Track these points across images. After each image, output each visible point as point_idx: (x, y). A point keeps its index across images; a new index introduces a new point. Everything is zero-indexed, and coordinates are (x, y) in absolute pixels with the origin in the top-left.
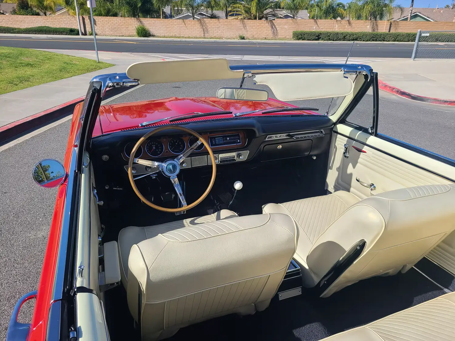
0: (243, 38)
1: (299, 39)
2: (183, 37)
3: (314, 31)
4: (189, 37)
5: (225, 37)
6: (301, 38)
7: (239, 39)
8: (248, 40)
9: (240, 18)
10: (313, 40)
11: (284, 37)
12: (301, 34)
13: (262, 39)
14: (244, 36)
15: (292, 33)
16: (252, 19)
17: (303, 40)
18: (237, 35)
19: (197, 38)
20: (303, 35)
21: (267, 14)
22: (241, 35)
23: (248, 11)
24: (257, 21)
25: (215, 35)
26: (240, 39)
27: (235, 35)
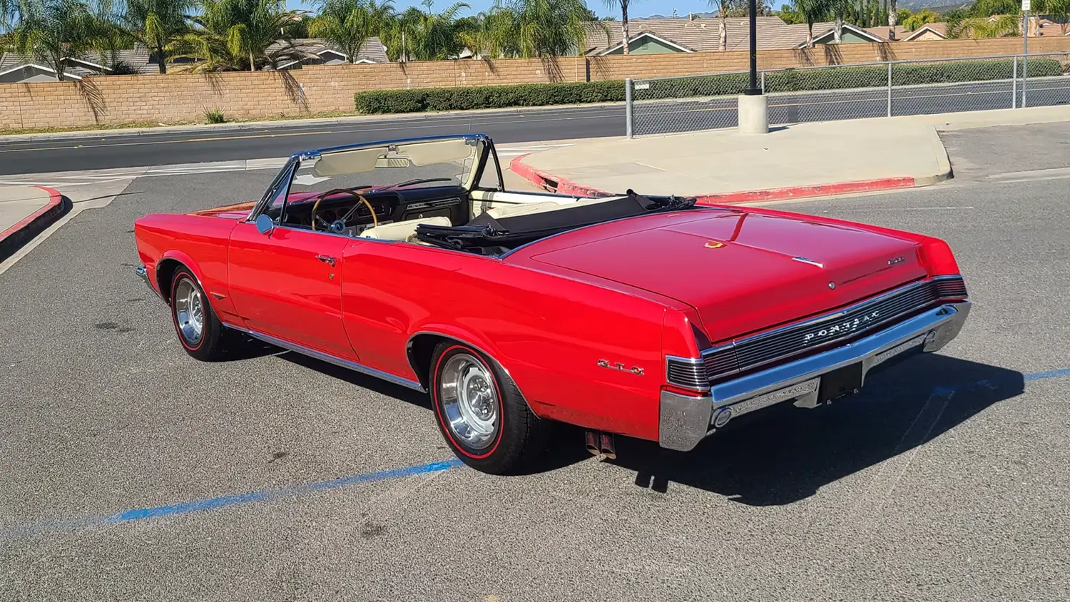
0: (220, 120)
1: (374, 111)
2: (32, 130)
3: (408, 88)
4: (51, 129)
5: (165, 119)
6: (379, 107)
7: (207, 122)
8: (233, 124)
9: (199, 68)
10: (411, 111)
11: (333, 108)
12: (377, 99)
13: (272, 118)
14: (221, 113)
15: (353, 99)
16: (235, 70)
17: (384, 112)
18: (201, 112)
19: (78, 129)
20: (383, 101)
21: (276, 55)
22: (213, 111)
23: (219, 49)
24: (253, 73)
25: (132, 117)
26: (212, 123)
27: (195, 114)
